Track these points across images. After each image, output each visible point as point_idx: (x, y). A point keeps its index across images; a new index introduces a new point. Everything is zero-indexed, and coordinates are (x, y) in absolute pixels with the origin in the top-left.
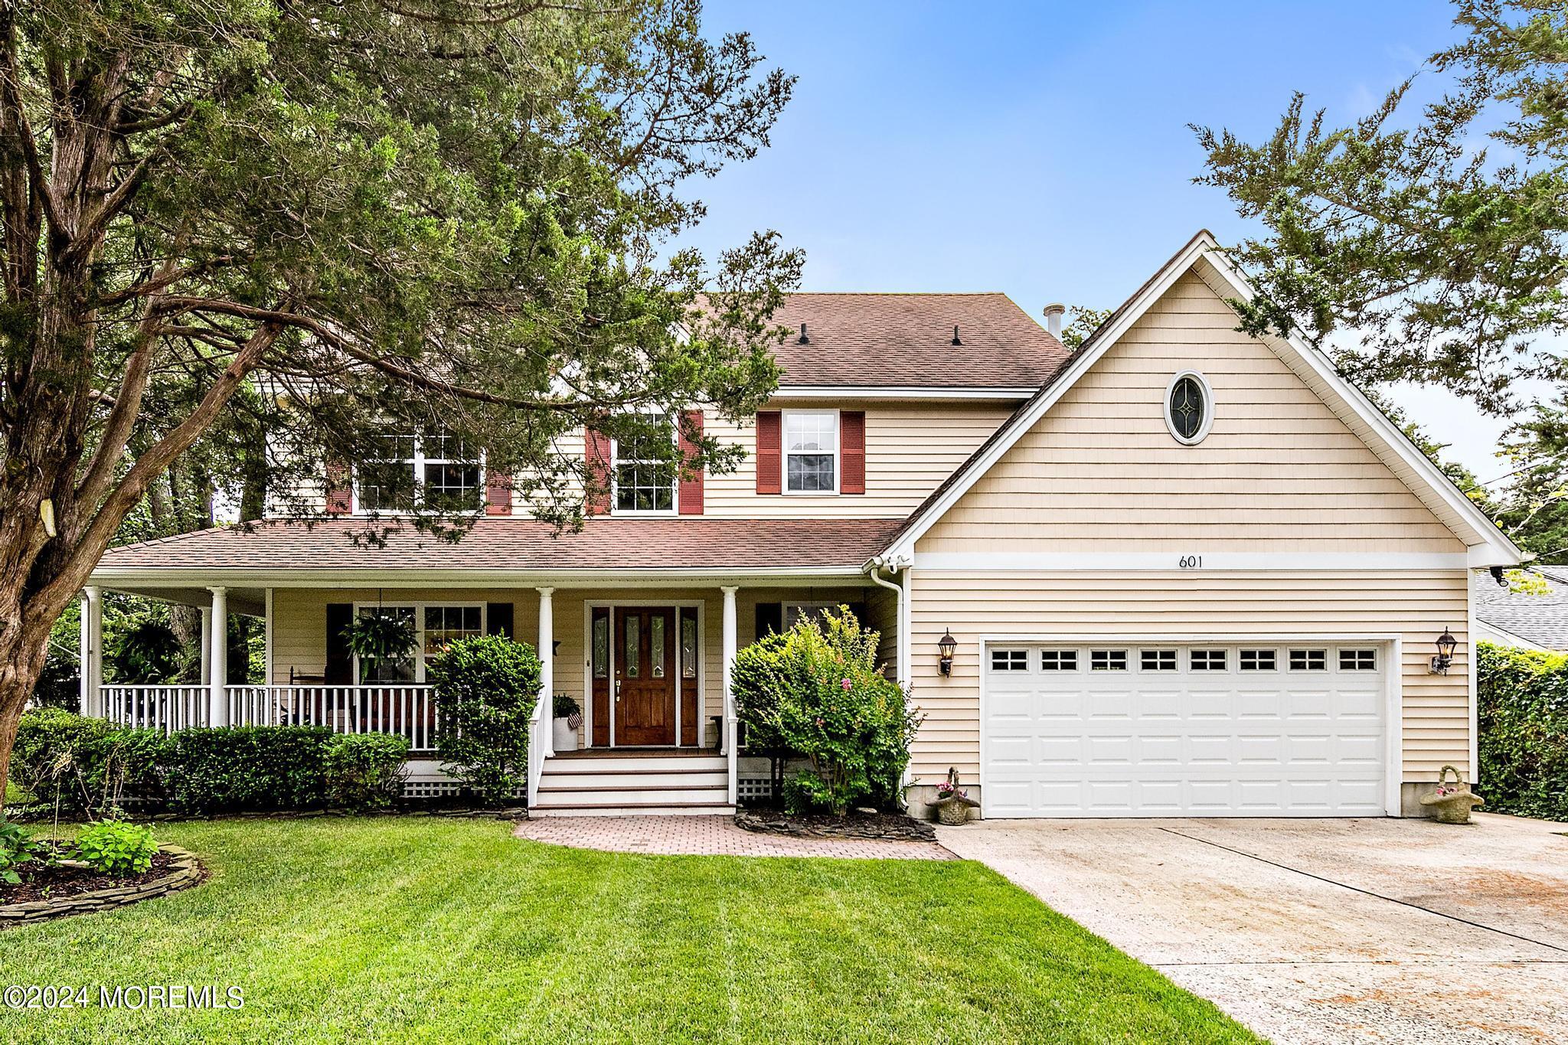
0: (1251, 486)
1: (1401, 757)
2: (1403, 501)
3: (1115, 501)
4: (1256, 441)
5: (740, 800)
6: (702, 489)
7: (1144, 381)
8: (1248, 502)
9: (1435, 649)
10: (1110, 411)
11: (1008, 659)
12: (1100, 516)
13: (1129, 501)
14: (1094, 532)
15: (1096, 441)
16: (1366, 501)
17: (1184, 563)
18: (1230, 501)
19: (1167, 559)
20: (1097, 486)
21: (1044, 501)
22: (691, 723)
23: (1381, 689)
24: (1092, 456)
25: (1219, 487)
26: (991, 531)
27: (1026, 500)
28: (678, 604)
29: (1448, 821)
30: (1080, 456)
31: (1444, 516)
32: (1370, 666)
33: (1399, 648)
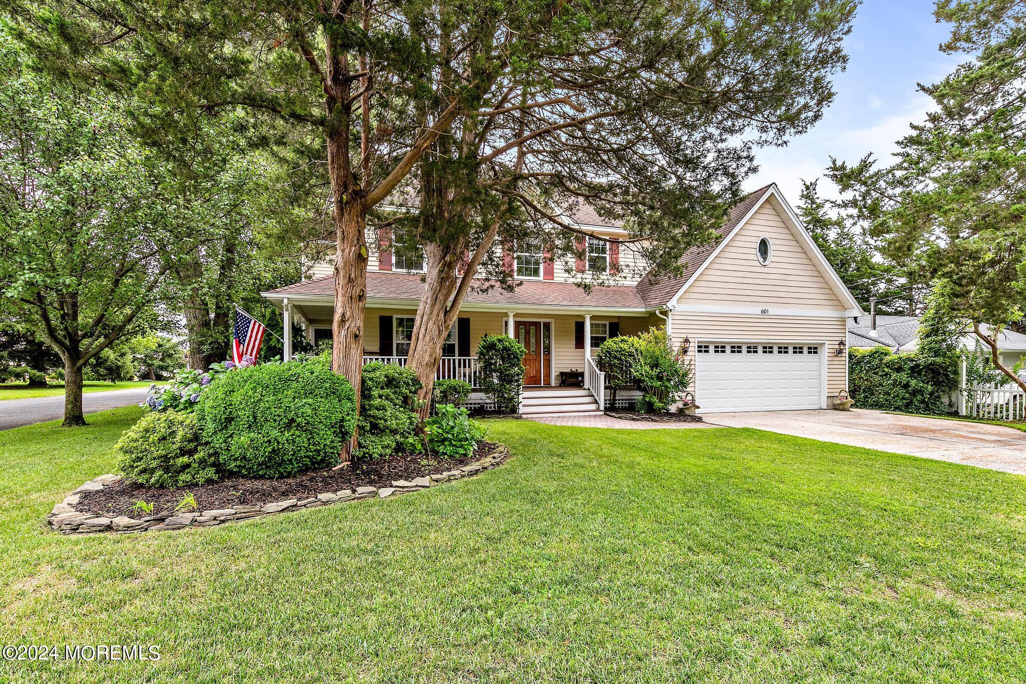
0: (783, 283)
1: (827, 386)
2: (828, 291)
3: (741, 286)
4: (786, 266)
5: (605, 408)
6: (553, 268)
7: (749, 239)
8: (782, 289)
9: (837, 347)
10: (739, 250)
11: (703, 348)
12: (735, 292)
13: (745, 286)
14: (733, 298)
15: (734, 262)
16: (817, 291)
17: (763, 312)
18: (777, 288)
19: (757, 310)
20: (735, 280)
21: (717, 285)
22: (548, 375)
23: (820, 362)
24: (733, 268)
25: (773, 282)
26: (699, 296)
27: (712, 284)
28: (542, 320)
29: (843, 410)
30: (729, 267)
31: (840, 298)
32: (815, 353)
33: (827, 346)
